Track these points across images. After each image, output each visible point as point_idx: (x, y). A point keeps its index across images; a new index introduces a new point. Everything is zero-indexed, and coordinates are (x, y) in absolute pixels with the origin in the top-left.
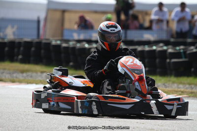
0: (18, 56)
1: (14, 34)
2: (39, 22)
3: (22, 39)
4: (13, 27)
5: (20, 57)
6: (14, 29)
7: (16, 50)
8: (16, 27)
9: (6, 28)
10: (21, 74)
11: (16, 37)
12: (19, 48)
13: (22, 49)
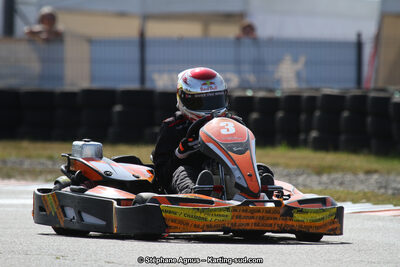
0: (308, 131)
1: (298, 75)
2: (359, 45)
3: (317, 90)
4: (295, 61)
5: (314, 134)
6: (299, 66)
7: (303, 117)
8: (302, 59)
9: (278, 61)
10: (315, 178)
11: (304, 86)
12: (311, 113)
13: (317, 113)
